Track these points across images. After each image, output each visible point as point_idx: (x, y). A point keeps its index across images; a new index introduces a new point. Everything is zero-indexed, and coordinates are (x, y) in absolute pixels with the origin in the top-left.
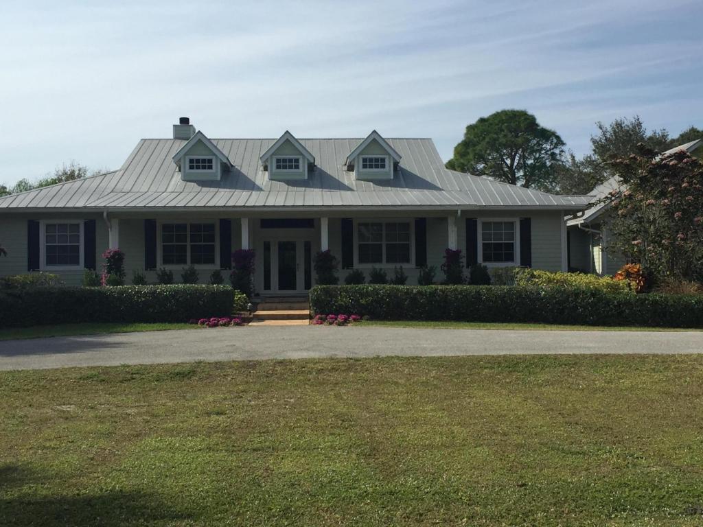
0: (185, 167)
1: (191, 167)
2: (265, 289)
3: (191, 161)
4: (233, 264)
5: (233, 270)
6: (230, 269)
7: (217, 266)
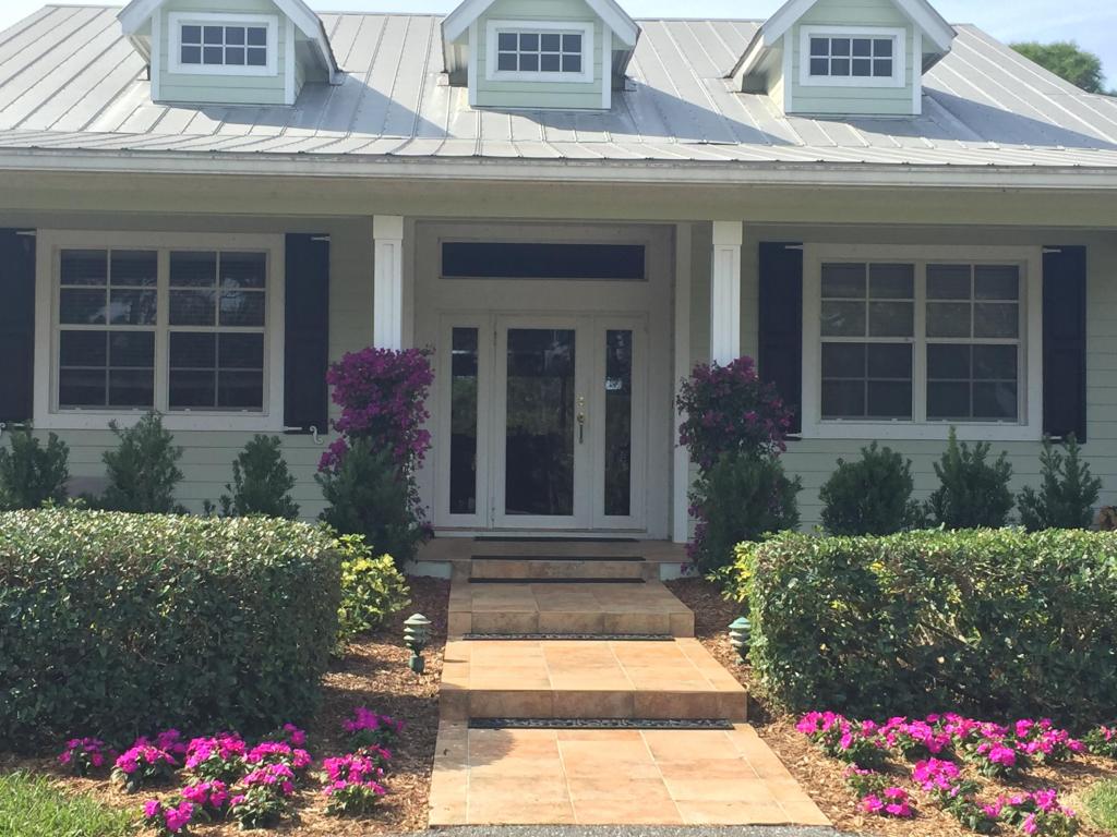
0: (164, 55)
1: (189, 56)
2: (455, 509)
3: (189, 33)
4: (336, 411)
5: (333, 436)
6: (323, 431)
7: (270, 418)
